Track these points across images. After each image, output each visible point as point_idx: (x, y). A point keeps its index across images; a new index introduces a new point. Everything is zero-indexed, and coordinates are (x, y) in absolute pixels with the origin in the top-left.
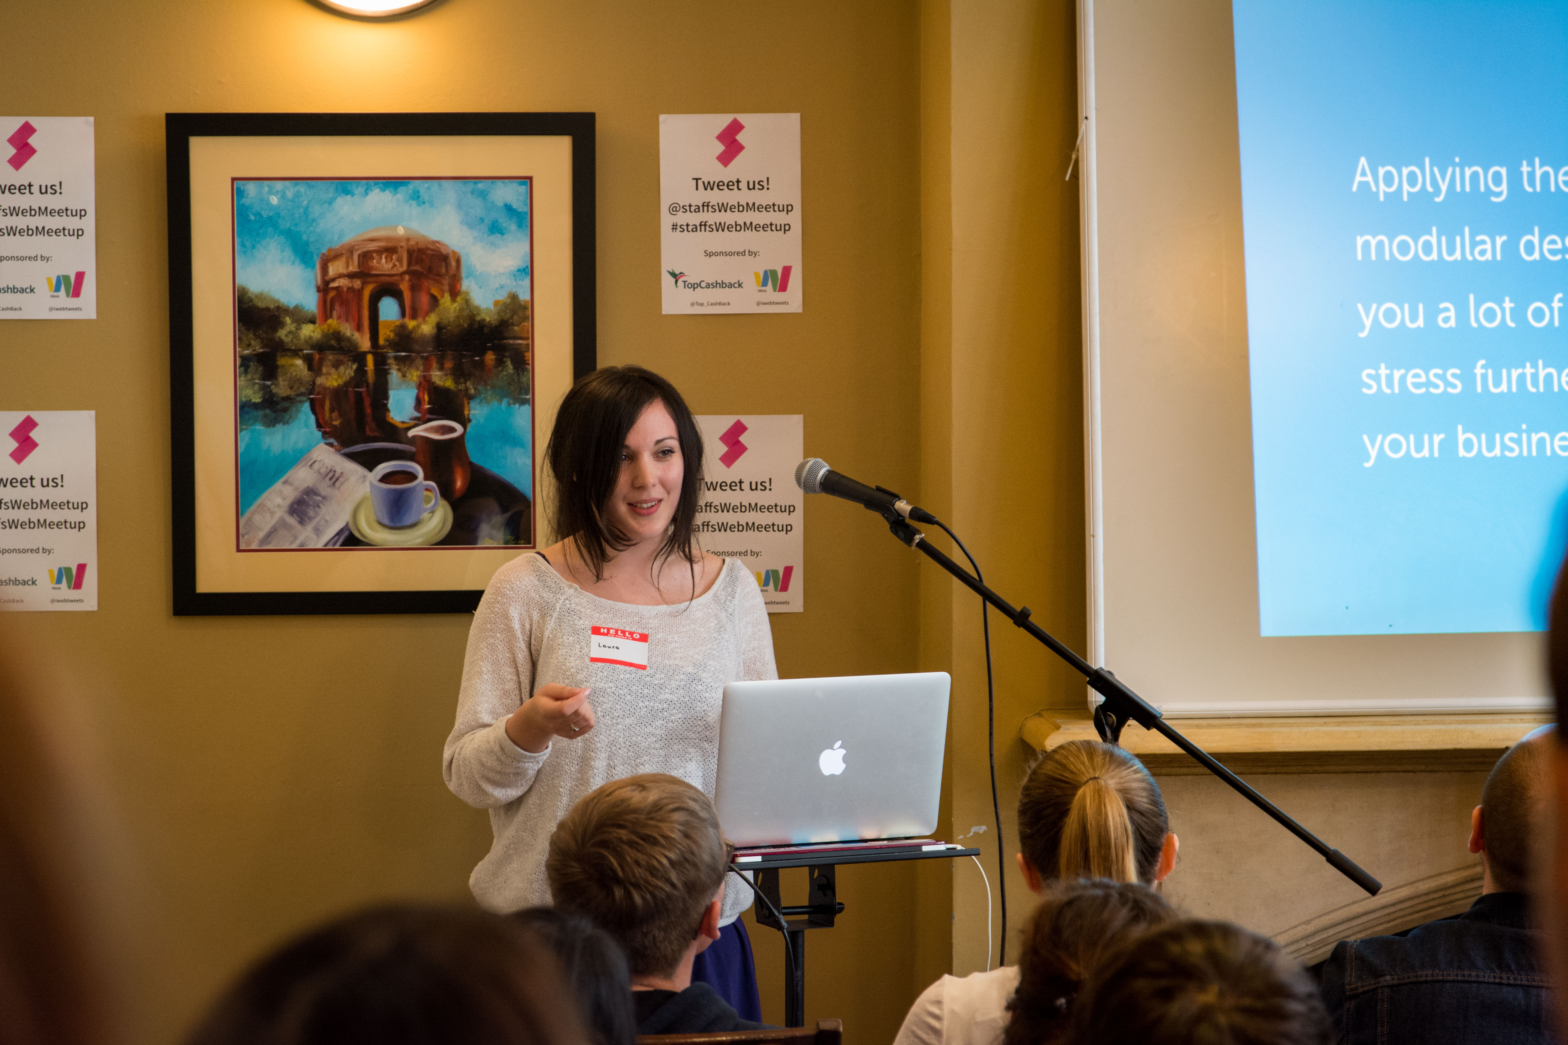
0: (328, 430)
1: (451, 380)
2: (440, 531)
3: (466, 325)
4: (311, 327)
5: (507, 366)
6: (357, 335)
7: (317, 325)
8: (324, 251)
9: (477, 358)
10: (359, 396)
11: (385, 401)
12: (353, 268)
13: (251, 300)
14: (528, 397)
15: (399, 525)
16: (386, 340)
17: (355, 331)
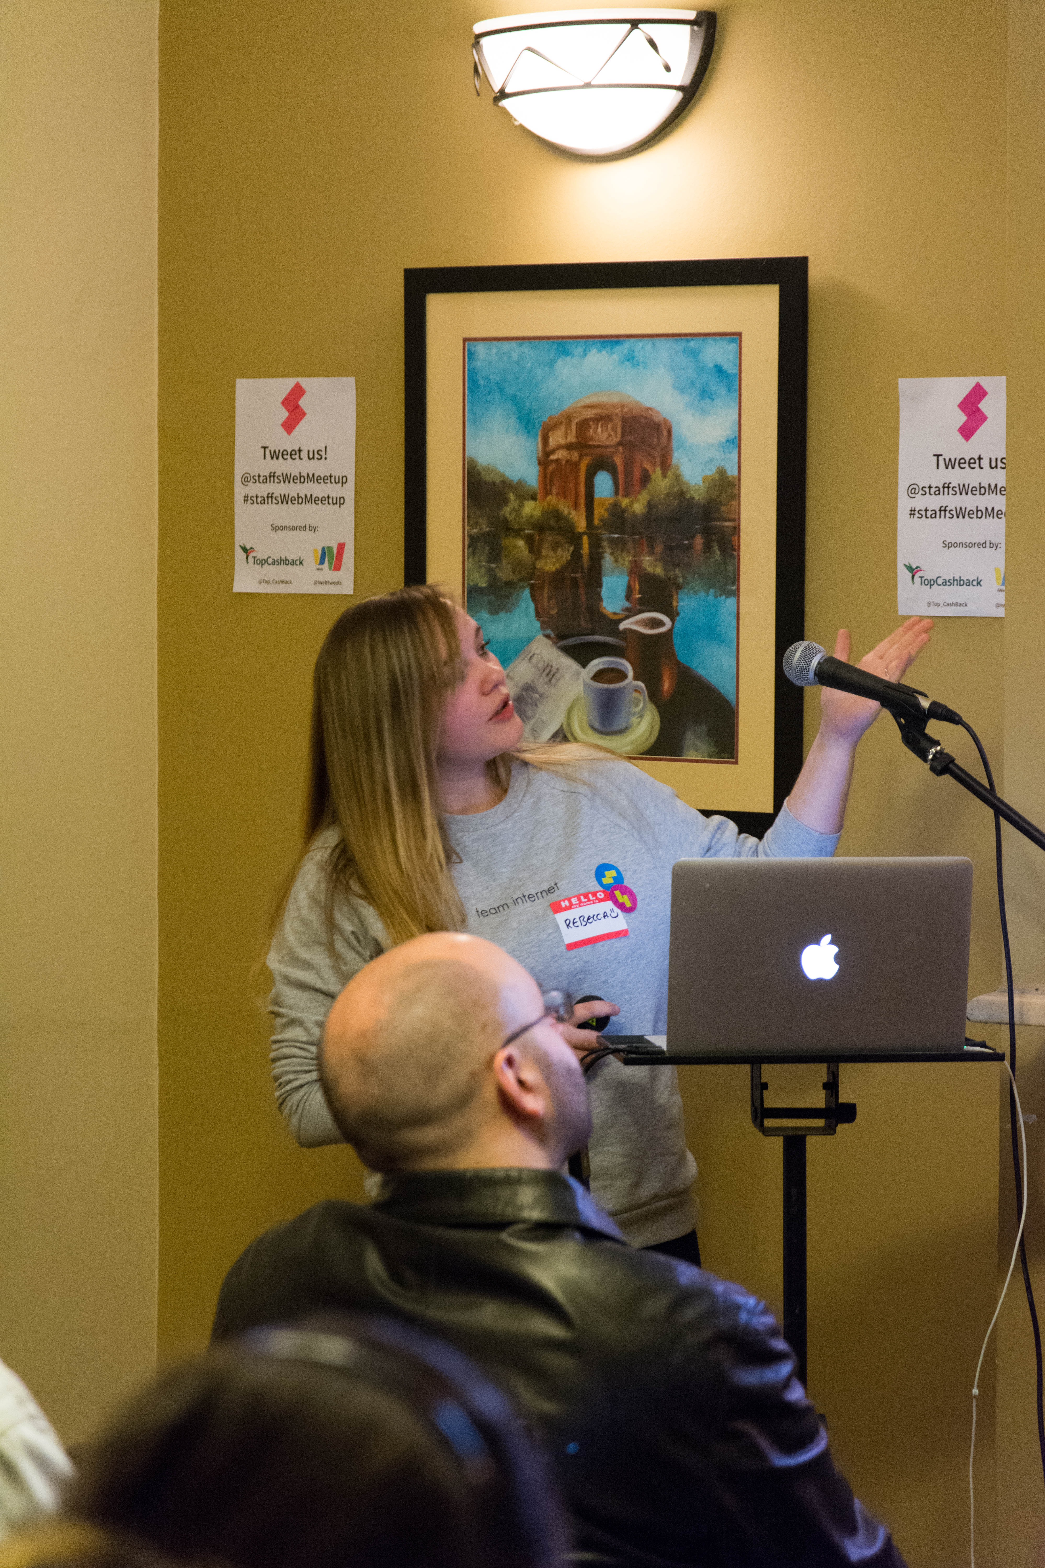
0: (546, 619)
1: (660, 567)
2: (648, 739)
3: (676, 504)
4: (532, 504)
5: (715, 551)
6: (574, 514)
7: (538, 501)
8: (545, 419)
9: (686, 542)
10: (575, 582)
11: (599, 589)
12: (571, 439)
13: (479, 474)
14: (734, 587)
15: (609, 729)
16: (601, 520)
17: (572, 509)
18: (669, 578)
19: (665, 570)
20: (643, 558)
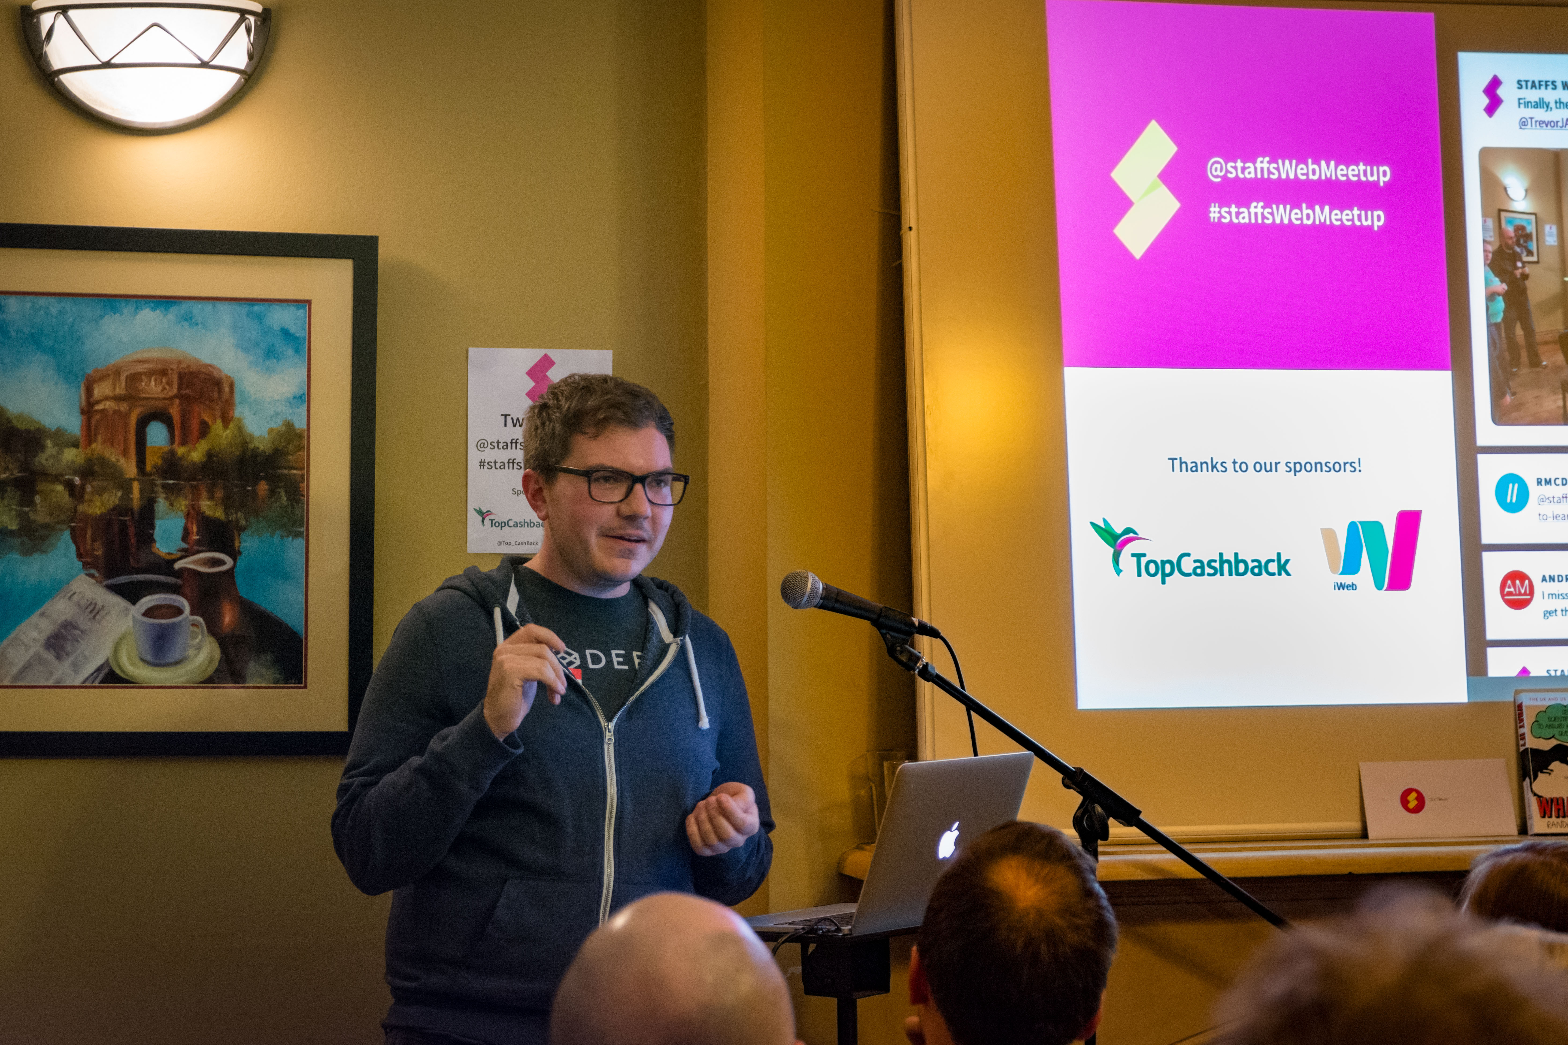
0: (89, 560)
1: (221, 510)
2: (206, 669)
3: (238, 453)
4: (73, 451)
5: (282, 496)
6: (122, 461)
7: (80, 449)
8: (90, 371)
9: (249, 488)
10: (123, 524)
11: (151, 531)
12: (120, 390)
13: (10, 421)
14: (302, 530)
15: (162, 662)
16: (153, 467)
17: (120, 456)
18: (231, 522)
19: (226, 513)
20: (201, 502)
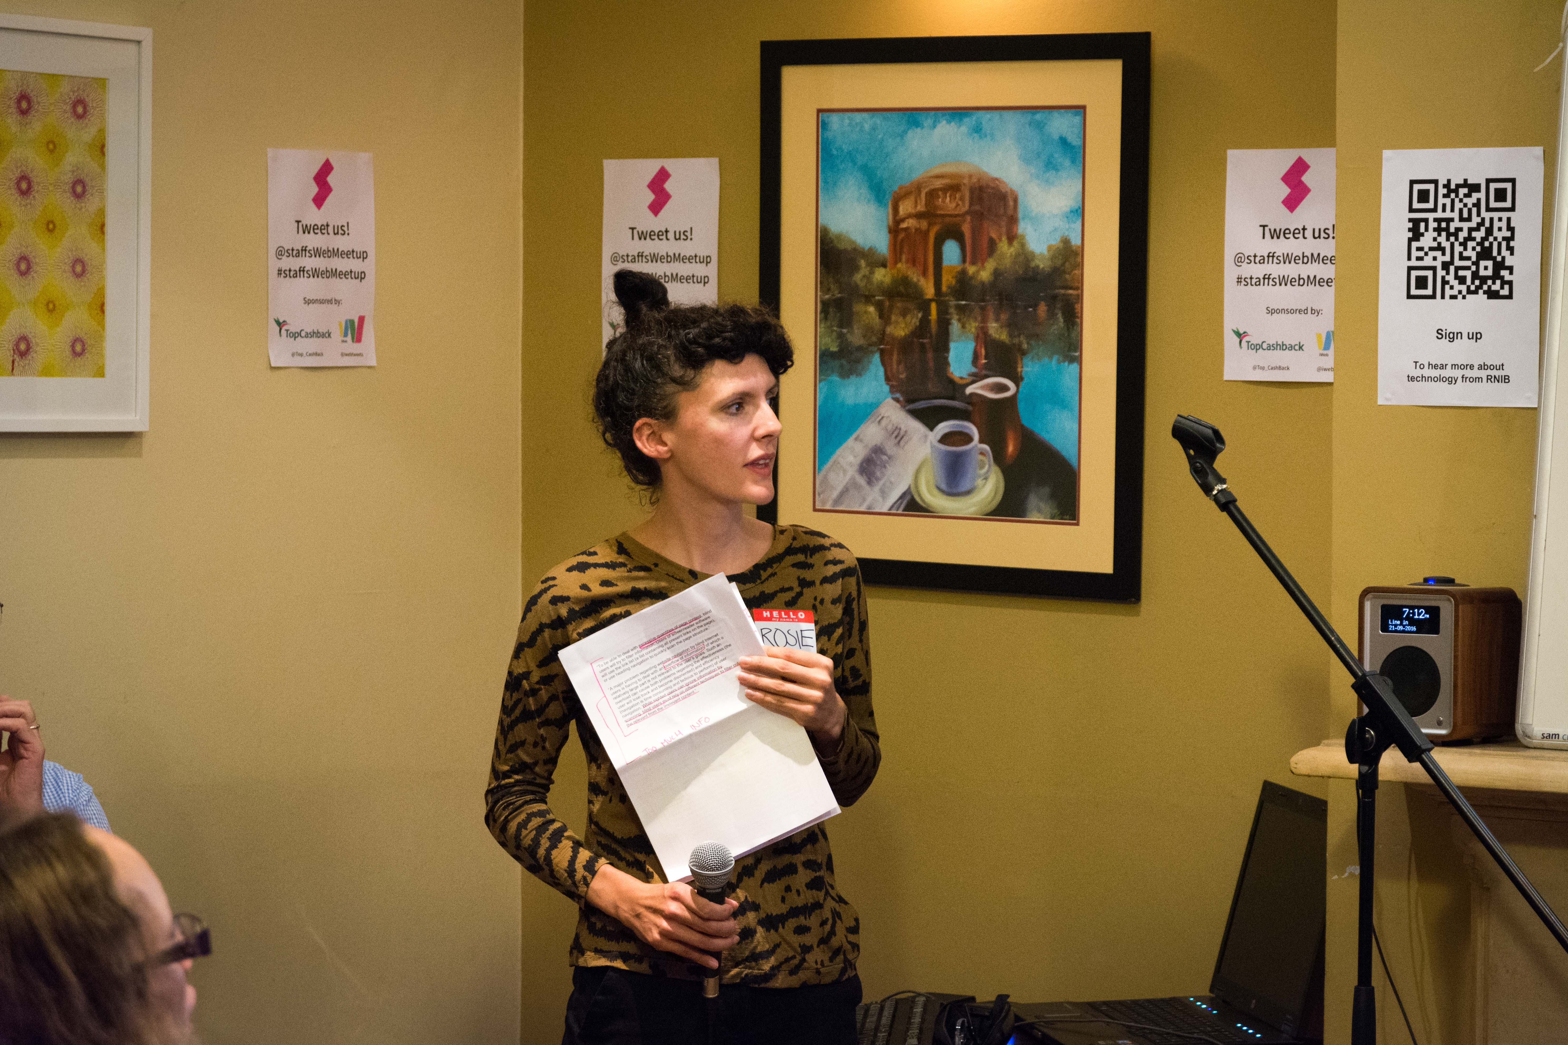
0: (894, 383)
1: (1005, 333)
2: (993, 500)
3: (1021, 272)
4: (882, 271)
5: (1058, 318)
6: (922, 281)
7: (888, 269)
8: (896, 188)
9: (1030, 310)
10: (923, 347)
11: (946, 354)
12: (921, 208)
13: (832, 242)
14: (1077, 354)
15: (955, 491)
16: (949, 287)
17: (921, 276)
18: (1014, 344)
19: (1010, 336)
20: (989, 325)
